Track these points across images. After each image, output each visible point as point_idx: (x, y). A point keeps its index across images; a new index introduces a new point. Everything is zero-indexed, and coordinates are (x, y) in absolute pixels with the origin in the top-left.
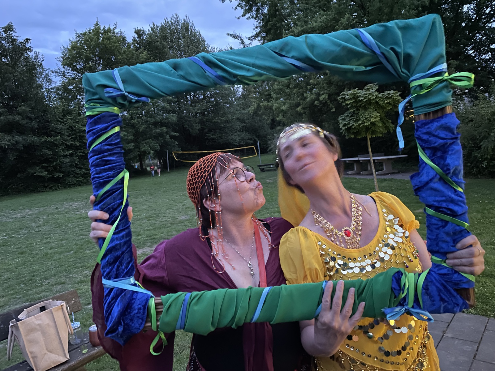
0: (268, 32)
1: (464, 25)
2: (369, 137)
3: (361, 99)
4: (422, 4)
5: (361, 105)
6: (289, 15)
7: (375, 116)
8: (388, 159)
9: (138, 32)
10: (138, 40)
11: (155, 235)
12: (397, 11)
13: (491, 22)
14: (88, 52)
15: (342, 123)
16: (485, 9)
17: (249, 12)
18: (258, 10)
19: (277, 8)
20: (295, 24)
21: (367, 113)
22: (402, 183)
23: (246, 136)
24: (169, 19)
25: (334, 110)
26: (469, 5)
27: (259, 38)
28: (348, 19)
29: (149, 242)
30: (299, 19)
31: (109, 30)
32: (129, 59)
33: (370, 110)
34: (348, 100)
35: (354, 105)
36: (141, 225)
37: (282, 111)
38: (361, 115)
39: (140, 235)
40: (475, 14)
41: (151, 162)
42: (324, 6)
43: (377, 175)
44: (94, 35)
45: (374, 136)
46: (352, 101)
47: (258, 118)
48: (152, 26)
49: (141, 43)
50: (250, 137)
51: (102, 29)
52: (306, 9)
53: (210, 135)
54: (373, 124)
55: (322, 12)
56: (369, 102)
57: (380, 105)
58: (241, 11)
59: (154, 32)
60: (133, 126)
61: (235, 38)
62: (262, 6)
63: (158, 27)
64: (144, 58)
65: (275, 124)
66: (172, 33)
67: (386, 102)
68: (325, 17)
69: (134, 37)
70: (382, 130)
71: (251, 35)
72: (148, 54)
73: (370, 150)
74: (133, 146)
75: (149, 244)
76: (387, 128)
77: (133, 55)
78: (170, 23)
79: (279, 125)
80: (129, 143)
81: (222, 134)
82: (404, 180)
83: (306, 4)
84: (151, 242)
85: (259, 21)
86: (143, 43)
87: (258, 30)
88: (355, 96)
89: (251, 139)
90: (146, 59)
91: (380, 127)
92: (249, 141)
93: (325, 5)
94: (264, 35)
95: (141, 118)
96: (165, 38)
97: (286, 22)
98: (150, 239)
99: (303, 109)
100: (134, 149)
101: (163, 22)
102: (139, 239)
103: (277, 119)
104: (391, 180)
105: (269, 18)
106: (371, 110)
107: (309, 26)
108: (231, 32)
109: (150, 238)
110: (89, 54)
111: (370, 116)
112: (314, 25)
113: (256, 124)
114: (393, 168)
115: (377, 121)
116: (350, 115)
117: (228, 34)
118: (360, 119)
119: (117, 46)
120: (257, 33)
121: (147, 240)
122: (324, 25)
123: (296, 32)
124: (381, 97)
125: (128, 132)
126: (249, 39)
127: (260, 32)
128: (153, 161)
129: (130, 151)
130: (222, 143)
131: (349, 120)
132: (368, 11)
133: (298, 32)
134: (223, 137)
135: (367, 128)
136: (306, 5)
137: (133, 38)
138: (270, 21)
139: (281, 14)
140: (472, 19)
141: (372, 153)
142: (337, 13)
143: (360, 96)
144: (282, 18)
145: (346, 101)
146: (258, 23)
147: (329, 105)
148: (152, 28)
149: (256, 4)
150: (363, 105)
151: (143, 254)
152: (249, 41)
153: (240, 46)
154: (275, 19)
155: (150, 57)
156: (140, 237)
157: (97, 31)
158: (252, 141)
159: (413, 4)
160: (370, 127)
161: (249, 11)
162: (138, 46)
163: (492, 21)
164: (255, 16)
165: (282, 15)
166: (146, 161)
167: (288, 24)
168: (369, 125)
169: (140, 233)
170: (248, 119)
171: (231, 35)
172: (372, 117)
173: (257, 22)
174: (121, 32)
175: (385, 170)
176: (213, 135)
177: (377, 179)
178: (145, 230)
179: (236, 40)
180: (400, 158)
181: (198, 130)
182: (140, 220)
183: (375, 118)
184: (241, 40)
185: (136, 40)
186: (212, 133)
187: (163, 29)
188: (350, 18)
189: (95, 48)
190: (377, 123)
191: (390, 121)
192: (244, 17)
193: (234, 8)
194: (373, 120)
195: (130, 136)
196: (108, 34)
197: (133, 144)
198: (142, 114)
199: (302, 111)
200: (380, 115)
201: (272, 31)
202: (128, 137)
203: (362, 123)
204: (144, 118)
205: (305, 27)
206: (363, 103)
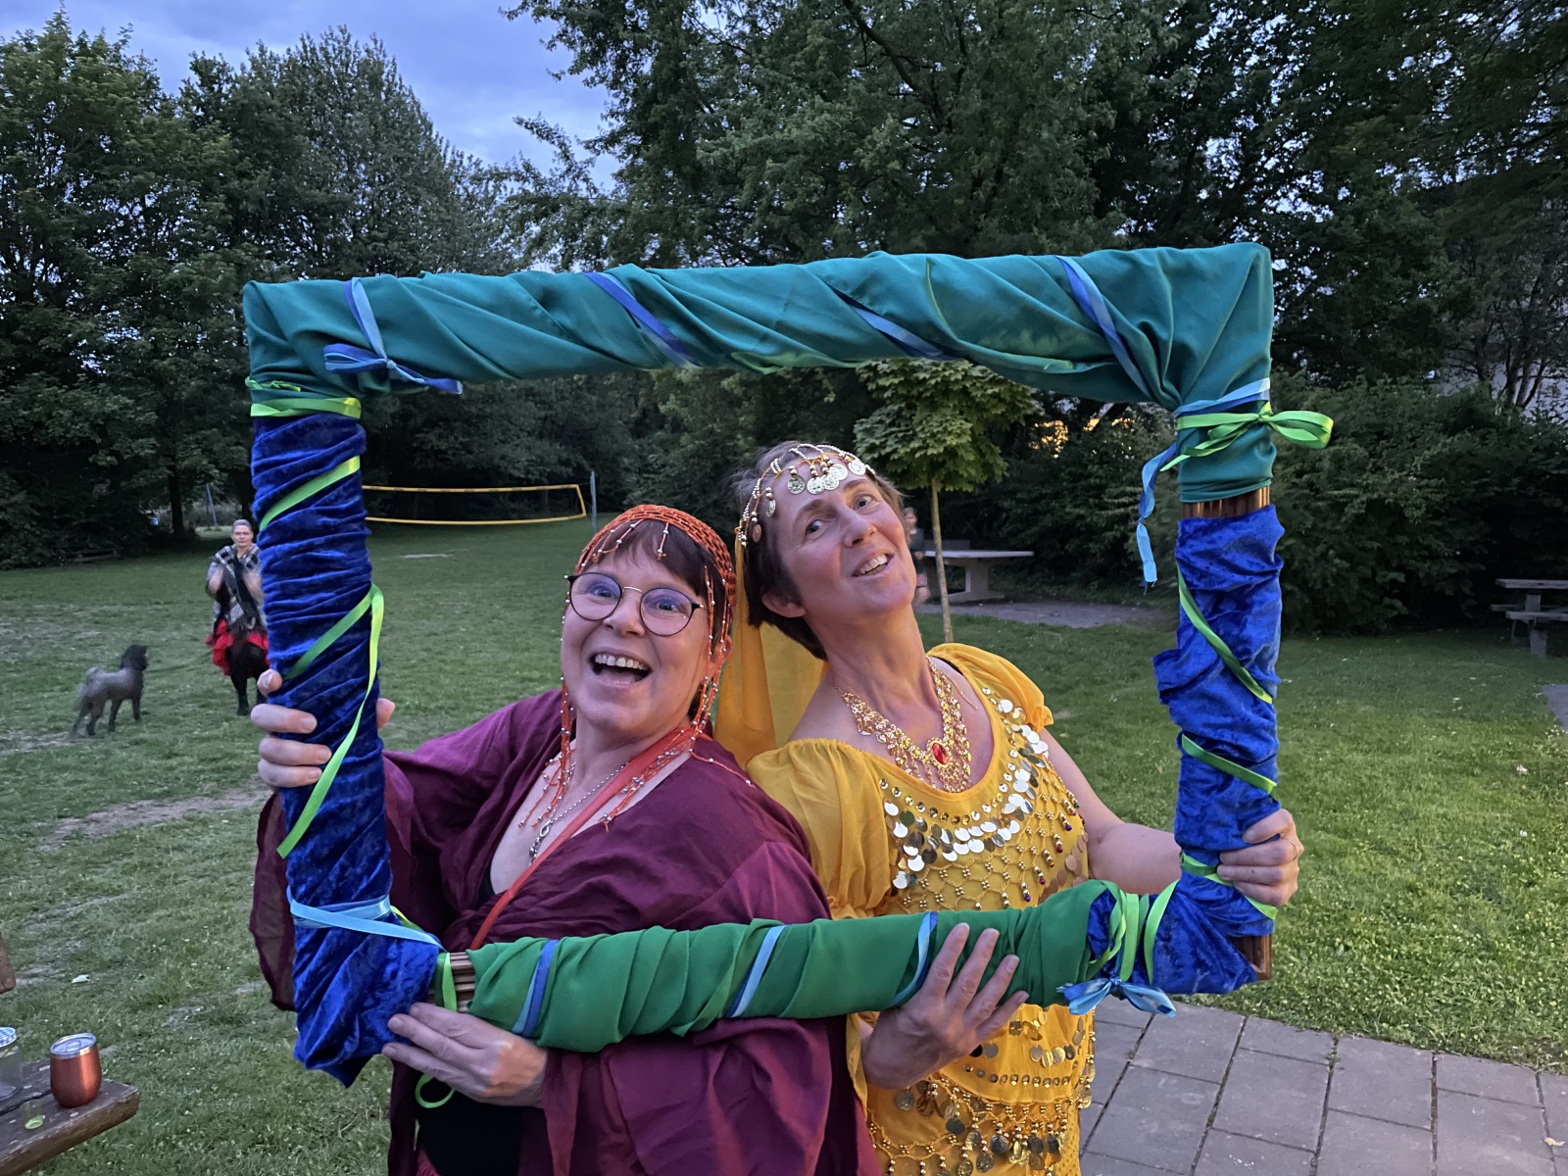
0: (649, 133)
1: (1204, 195)
2: (936, 489)
3: (921, 376)
4: (1099, 122)
5: (921, 393)
6: (718, 92)
7: (956, 431)
8: (980, 559)
9: (201, 67)
10: (200, 91)
11: (233, 756)
12: (1029, 130)
13: (1278, 198)
14: (17, 111)
15: (863, 440)
16: (1264, 159)
17: (593, 64)
18: (621, 62)
19: (682, 64)
20: (735, 122)
21: (935, 418)
22: (1015, 632)
23: (553, 451)
24: (318, 42)
25: (831, 398)
26: (1222, 141)
27: (618, 149)
28: (893, 131)
29: (210, 780)
30: (748, 111)
31: (100, 48)
32: (165, 154)
33: (944, 411)
34: (886, 374)
35: (902, 391)
36: (178, 721)
37: (680, 384)
38: (921, 423)
39: (176, 755)
40: (1236, 168)
41: (212, 508)
42: (827, 83)
43: (951, 604)
44: (45, 57)
45: (950, 488)
46: (896, 381)
47: (594, 398)
48: (256, 53)
49: (211, 105)
50: (565, 455)
51: (74, 39)
52: (773, 85)
53: (432, 438)
54: (951, 452)
55: (818, 99)
56: (945, 389)
57: (973, 399)
58: (567, 56)
59: (259, 74)
60: (158, 380)
61: (540, 136)
62: (636, 51)
63: (276, 60)
64: (220, 158)
65: (647, 421)
66: (325, 87)
67: (990, 391)
68: (826, 115)
69: (187, 82)
70: (973, 472)
71: (594, 135)
72: (235, 146)
73: (937, 529)
74: (154, 447)
75: (208, 787)
76: (987, 467)
77: (179, 139)
78: (320, 56)
79: (661, 427)
80: (135, 437)
81: (469, 435)
82: (1021, 624)
83: (774, 67)
84: (218, 781)
85: (622, 96)
86: (218, 105)
87: (618, 124)
88: (905, 365)
89: (566, 463)
90: (225, 160)
91: (969, 463)
92: (563, 469)
93: (827, 81)
94: (637, 140)
95: (188, 356)
96: (300, 99)
97: (707, 110)
98: (213, 770)
99: (742, 383)
100: (155, 457)
101: (296, 47)
102: (171, 769)
103: (662, 408)
104: (986, 621)
105: (655, 92)
106: (948, 412)
107: (778, 135)
108: (529, 116)
109: (213, 765)
110: (21, 117)
111: (945, 428)
112: (793, 136)
113: (586, 418)
114: (991, 588)
115: (962, 446)
116: (888, 421)
117: (520, 122)
118: (915, 434)
119: (124, 105)
120: (613, 133)
121: (202, 771)
122: (822, 139)
123: (737, 148)
124: (977, 378)
125: (138, 400)
126: (589, 145)
127: (624, 131)
128: (218, 507)
129: (139, 463)
130: (470, 467)
131: (886, 436)
132: (949, 120)
133: (745, 150)
134: (475, 449)
135: (935, 465)
136: (771, 73)
137: (183, 86)
138: (658, 103)
139: (692, 85)
140: (1227, 180)
141: (943, 537)
142: (862, 112)
143: (920, 367)
144: (696, 100)
145: (880, 377)
146: (617, 101)
147: (820, 382)
148: (253, 61)
149: (618, 42)
150: (928, 394)
151: (190, 819)
152: (588, 155)
153: (556, 165)
154: (672, 98)
155: (241, 158)
156: (173, 762)
157: (55, 45)
158: (570, 470)
159: (1074, 118)
160: (940, 460)
161: (594, 58)
162: (200, 113)
163: (1279, 193)
164: (610, 77)
165: (698, 89)
166: (195, 504)
167: (714, 121)
168: (939, 454)
169: (176, 749)
170: (563, 398)
171: (530, 126)
172: (950, 433)
173: (616, 96)
174: (142, 59)
175: (968, 589)
176: (440, 437)
177: (952, 616)
178: (191, 740)
179: (545, 142)
180: (1011, 558)
181: (393, 416)
182: (172, 703)
183: (959, 436)
184: (562, 145)
185: (196, 94)
186: (437, 431)
187: (295, 69)
188: (897, 128)
189: (42, 101)
190: (961, 452)
191: (998, 450)
192: (575, 76)
193: (547, 41)
194: (952, 441)
195: (143, 412)
196: (96, 61)
197: (152, 440)
198: (194, 344)
199: (738, 391)
200: (971, 429)
201: (663, 133)
202: (137, 414)
203: (920, 448)
204: (200, 355)
205: (765, 137)
206: (927, 390)
